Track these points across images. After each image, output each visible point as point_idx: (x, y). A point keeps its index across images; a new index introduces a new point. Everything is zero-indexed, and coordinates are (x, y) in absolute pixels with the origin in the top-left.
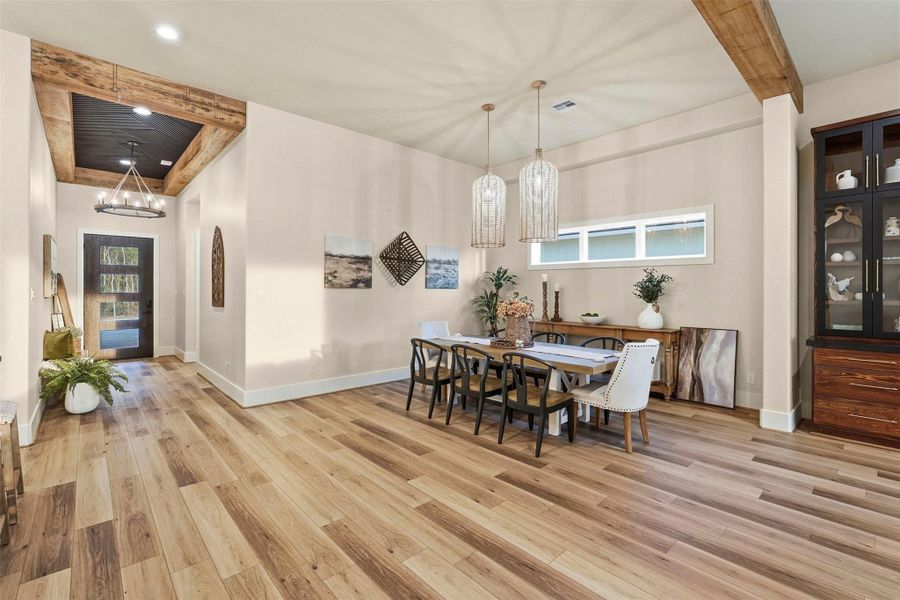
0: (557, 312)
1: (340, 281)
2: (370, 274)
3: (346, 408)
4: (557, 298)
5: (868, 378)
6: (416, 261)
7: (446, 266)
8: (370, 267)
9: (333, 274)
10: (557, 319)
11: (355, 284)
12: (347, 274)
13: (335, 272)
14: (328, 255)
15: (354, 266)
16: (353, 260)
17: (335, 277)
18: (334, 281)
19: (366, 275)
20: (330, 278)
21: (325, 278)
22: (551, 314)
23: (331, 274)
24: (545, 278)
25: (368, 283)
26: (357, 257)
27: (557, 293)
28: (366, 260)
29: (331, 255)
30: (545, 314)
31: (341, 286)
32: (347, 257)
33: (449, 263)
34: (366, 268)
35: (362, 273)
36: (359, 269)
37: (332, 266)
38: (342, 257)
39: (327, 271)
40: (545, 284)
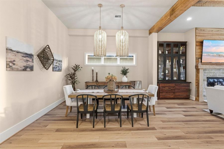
0: (97, 79)
1: (17, 67)
2: (32, 64)
3: (40, 141)
4: (97, 75)
5: (167, 88)
6: (50, 59)
7: (59, 62)
8: (33, 60)
9: (13, 62)
10: (97, 81)
11: (25, 69)
12: (20, 62)
13: (14, 61)
14: (9, 50)
15: (25, 59)
16: (25, 55)
17: (14, 64)
18: (14, 66)
19: (30, 64)
20: (11, 64)
21: (7, 64)
22: (95, 80)
23: (11, 62)
24: (93, 68)
25: (32, 69)
26: (26, 54)
27: (97, 73)
28: (31, 56)
29: (11, 50)
30: (93, 80)
31: (18, 70)
32: (21, 53)
33: (60, 61)
34: (31, 60)
35: (29, 63)
36: (27, 61)
37: (12, 56)
38: (18, 52)
39: (9, 60)
40: (93, 70)
